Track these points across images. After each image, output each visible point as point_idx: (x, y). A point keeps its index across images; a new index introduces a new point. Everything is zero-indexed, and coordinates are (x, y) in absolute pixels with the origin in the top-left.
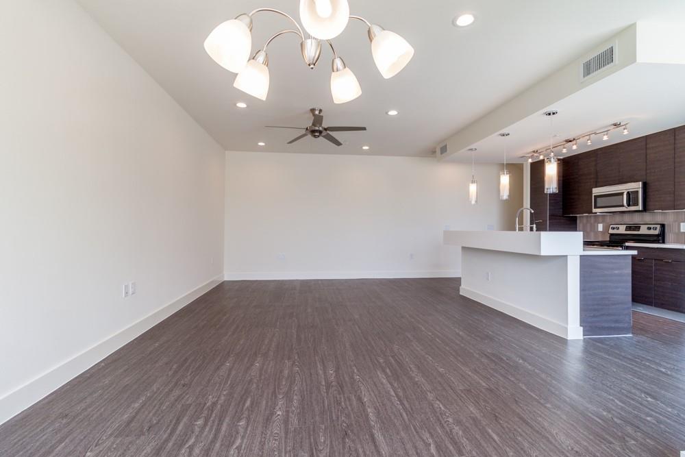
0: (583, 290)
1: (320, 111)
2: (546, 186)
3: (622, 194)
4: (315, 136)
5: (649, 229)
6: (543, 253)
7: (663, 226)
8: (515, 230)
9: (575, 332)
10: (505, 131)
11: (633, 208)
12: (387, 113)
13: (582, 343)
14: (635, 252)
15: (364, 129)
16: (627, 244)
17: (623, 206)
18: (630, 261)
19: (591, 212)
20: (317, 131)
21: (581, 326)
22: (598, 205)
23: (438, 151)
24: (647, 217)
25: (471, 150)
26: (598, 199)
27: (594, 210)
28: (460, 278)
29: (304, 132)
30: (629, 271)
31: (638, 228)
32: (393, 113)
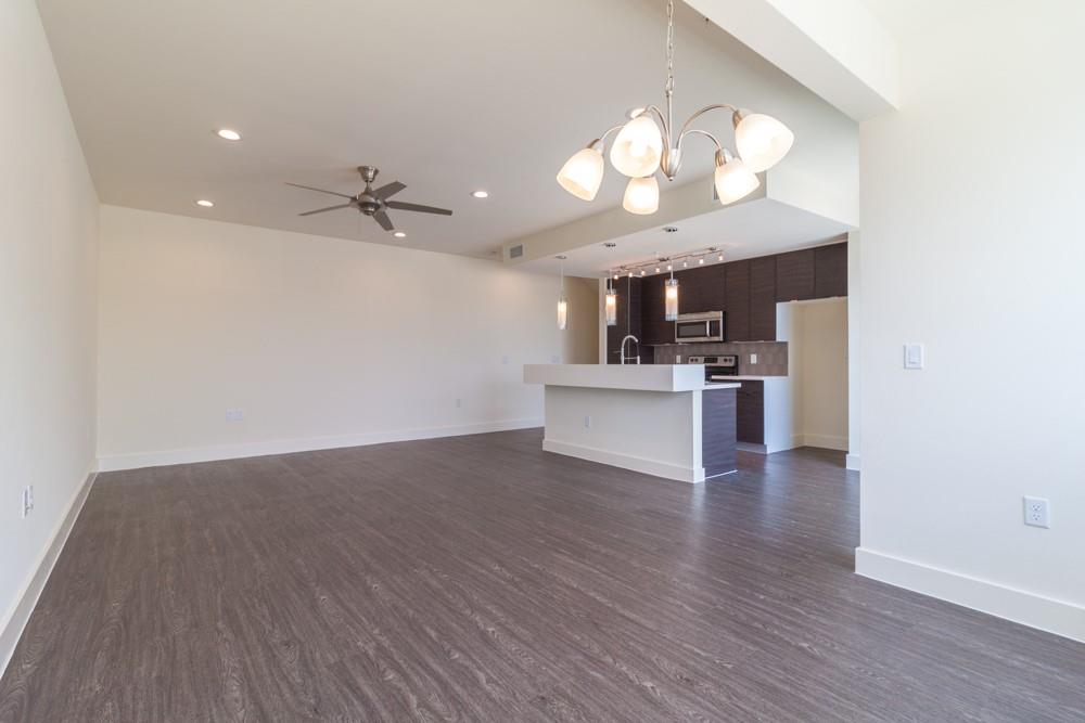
0: (705, 427)
1: (376, 172)
2: (667, 313)
3: (705, 323)
4: (367, 213)
5: (726, 360)
6: (675, 390)
7: (737, 357)
8: (619, 362)
9: (699, 476)
10: (612, 241)
11: (716, 339)
12: (472, 194)
13: (703, 486)
14: (739, 385)
15: (449, 213)
16: (713, 377)
17: (705, 336)
18: (735, 395)
19: (673, 341)
20: (371, 204)
21: (703, 466)
22: (681, 334)
23: (506, 253)
24: (723, 349)
25: (560, 257)
26: (682, 328)
27: (677, 340)
28: (543, 428)
29: (348, 201)
30: (734, 405)
31: (715, 360)
32: (481, 194)
